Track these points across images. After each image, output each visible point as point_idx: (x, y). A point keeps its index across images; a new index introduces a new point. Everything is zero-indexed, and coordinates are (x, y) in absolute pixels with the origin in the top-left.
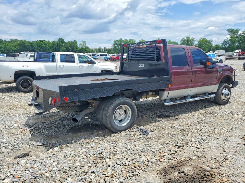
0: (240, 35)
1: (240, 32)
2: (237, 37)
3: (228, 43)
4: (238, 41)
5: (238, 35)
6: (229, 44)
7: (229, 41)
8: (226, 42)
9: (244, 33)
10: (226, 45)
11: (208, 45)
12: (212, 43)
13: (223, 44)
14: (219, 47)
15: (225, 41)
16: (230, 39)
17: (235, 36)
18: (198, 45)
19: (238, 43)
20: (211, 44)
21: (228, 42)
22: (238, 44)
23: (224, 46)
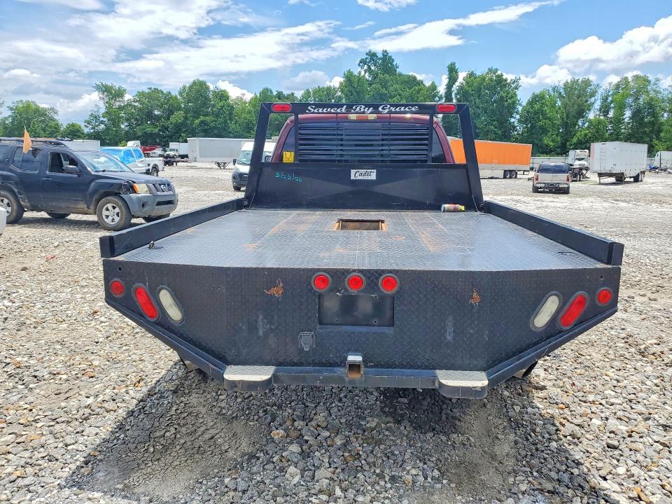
0: (129, 105)
1: (127, 97)
2: (120, 108)
3: (102, 122)
4: (127, 120)
5: (123, 102)
6: (105, 125)
7: (104, 117)
8: (96, 117)
9: (137, 101)
10: (97, 126)
11: (43, 121)
12: (56, 117)
13: (89, 124)
14: (78, 131)
15: (92, 114)
16: (107, 113)
17: (117, 104)
18: (13, 119)
19: (126, 124)
20: (53, 120)
21: (102, 119)
22: (127, 126)
23: (93, 128)
